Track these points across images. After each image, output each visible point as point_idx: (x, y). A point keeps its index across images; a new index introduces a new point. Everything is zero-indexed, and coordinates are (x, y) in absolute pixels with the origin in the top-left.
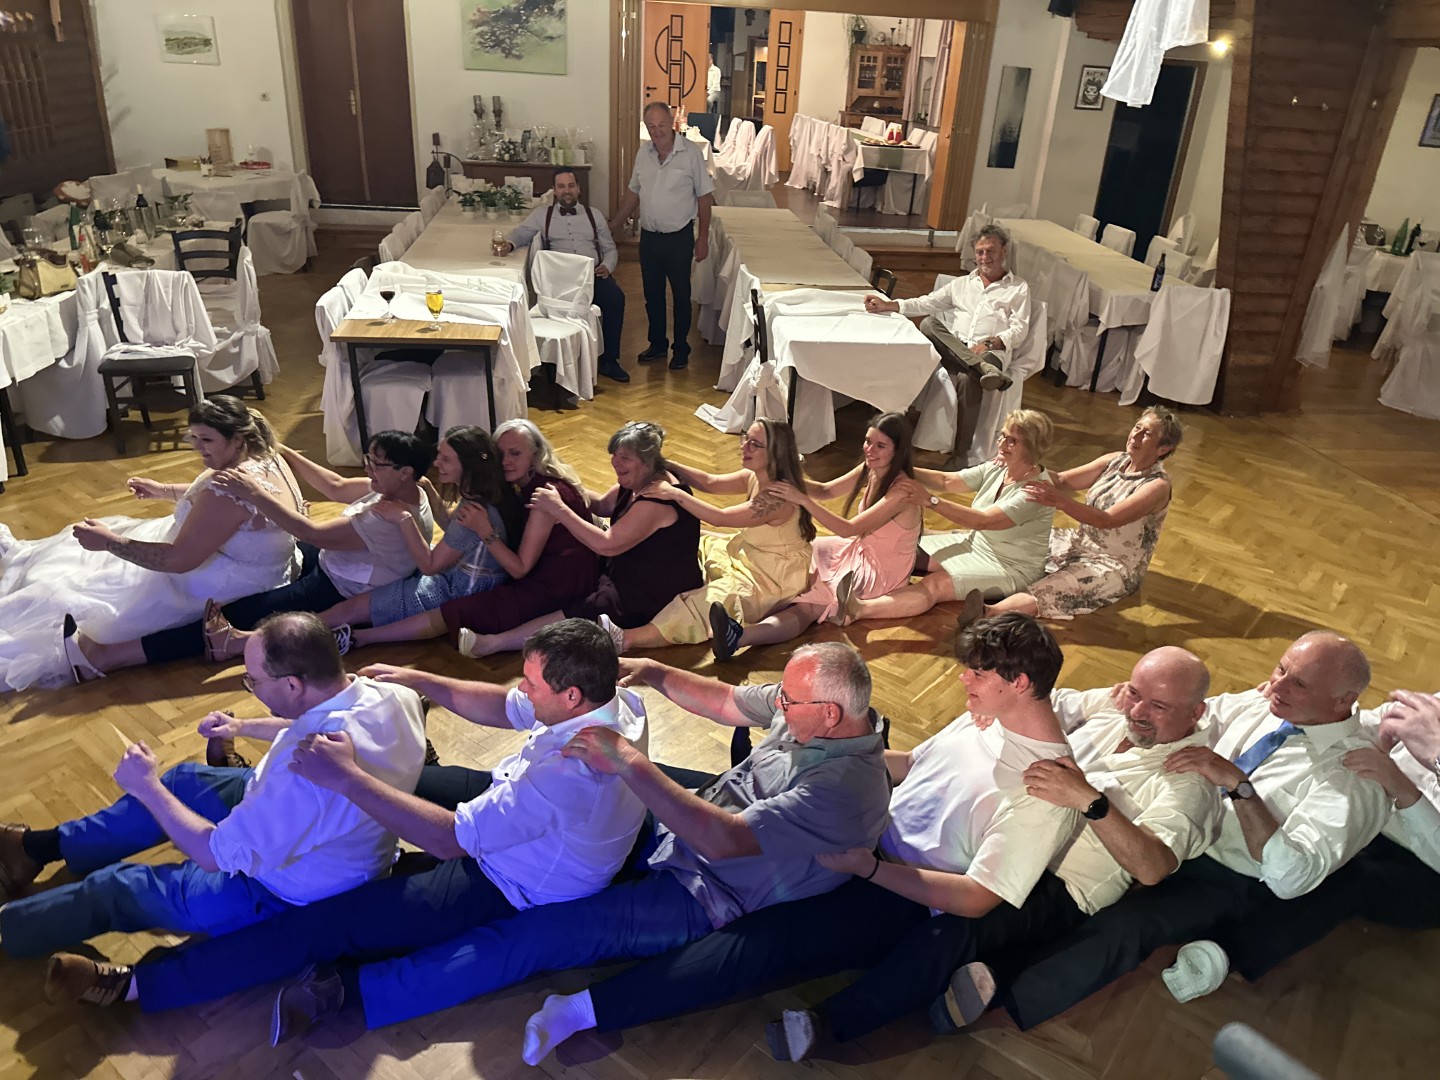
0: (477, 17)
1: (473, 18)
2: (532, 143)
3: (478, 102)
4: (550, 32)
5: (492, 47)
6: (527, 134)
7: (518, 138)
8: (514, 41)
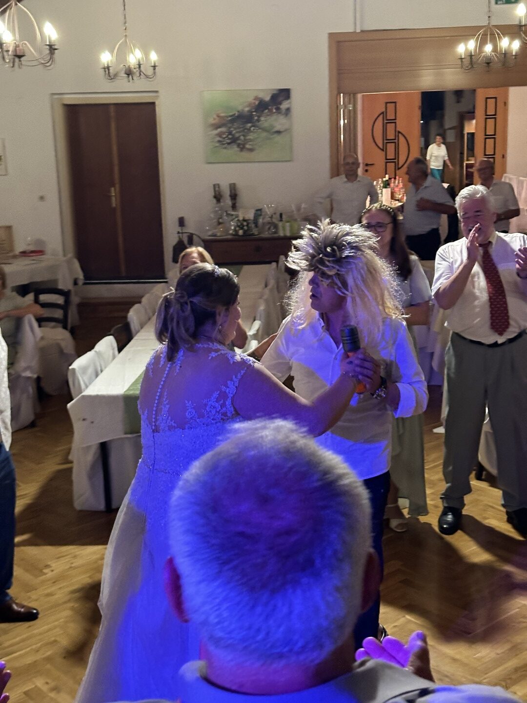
0: (217, 121)
1: (213, 122)
2: (263, 219)
3: (217, 189)
4: (278, 127)
5: (229, 144)
6: (259, 212)
7: (250, 216)
8: (248, 137)
